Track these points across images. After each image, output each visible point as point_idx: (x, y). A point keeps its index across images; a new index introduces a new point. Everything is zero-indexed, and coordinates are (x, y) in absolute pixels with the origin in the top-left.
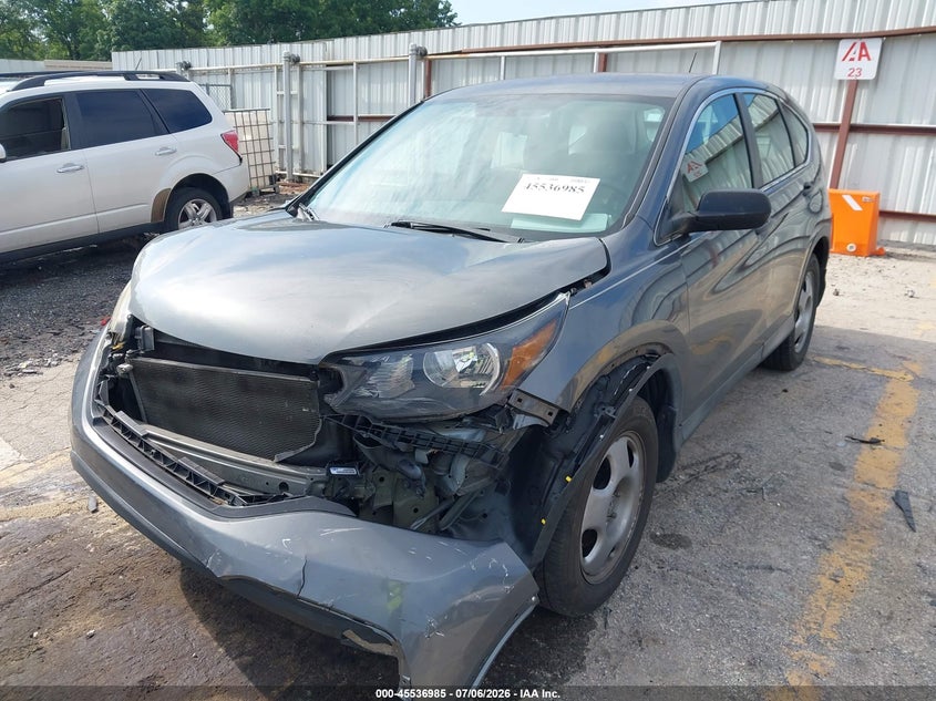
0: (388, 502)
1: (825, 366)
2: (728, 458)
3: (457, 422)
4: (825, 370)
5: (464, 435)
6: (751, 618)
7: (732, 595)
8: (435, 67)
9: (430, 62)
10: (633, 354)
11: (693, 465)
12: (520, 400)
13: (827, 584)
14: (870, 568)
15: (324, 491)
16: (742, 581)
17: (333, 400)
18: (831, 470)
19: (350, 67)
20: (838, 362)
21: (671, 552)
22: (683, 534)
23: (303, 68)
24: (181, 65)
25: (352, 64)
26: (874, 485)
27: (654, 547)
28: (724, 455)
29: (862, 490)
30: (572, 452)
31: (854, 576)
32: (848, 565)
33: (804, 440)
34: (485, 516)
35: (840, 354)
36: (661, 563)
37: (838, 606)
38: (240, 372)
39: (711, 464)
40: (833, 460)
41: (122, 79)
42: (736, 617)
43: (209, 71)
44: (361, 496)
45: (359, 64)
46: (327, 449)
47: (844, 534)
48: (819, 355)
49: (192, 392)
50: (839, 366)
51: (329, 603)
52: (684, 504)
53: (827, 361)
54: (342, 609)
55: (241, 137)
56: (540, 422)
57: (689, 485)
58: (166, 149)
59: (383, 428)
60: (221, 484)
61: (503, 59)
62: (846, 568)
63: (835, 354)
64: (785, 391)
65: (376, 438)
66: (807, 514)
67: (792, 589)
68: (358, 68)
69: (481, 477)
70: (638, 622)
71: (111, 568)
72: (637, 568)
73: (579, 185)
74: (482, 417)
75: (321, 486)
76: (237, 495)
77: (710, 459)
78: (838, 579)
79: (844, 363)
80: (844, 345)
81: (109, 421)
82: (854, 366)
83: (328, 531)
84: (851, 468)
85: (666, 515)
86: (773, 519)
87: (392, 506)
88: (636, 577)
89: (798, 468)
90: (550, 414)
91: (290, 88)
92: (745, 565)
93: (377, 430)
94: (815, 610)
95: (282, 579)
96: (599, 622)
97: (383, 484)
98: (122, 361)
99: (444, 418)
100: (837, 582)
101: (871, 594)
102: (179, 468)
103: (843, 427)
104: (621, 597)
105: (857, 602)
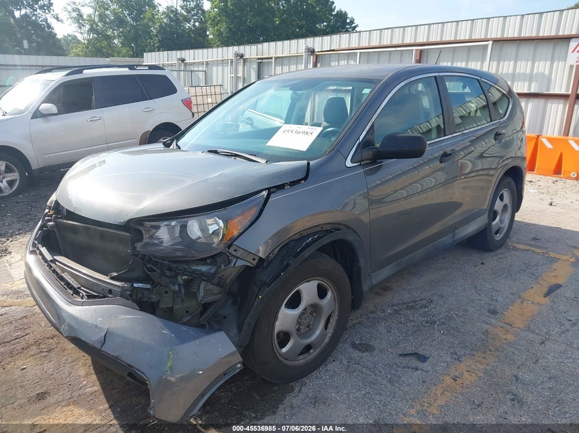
0: (171, 305)
1: (518, 250)
2: (424, 302)
3: (203, 261)
4: (516, 252)
5: (204, 268)
6: (389, 396)
7: (385, 382)
8: (319, 59)
9: (317, 56)
10: (319, 229)
11: (399, 304)
12: (235, 250)
13: (448, 380)
14: (482, 375)
15: (131, 295)
16: (395, 375)
17: (139, 246)
18: (488, 314)
19: (271, 60)
20: (528, 248)
21: (360, 354)
22: (372, 344)
23: (245, 61)
24: (180, 60)
25: (272, 58)
26: (511, 325)
27: (351, 350)
28: (422, 300)
29: (502, 327)
30: (265, 283)
31: (468, 378)
32: (468, 371)
33: (479, 295)
34: (225, 317)
35: (533, 243)
36: (350, 360)
37: (448, 394)
38: (100, 229)
39: (411, 305)
40: (492, 307)
41: (127, 69)
42: (380, 395)
43: (194, 63)
44: (153, 301)
45: (276, 58)
46: (137, 274)
47: (475, 353)
48: (517, 243)
49: (81, 239)
50: (528, 250)
51: (115, 355)
52: (382, 328)
53: (521, 247)
54: (123, 359)
55: (194, 102)
56: (249, 264)
57: (391, 316)
58: (149, 108)
59: (158, 262)
60: (79, 288)
61: (358, 54)
62: (465, 373)
63: (530, 242)
64: (482, 264)
65: (154, 267)
66: (457, 339)
67: (424, 382)
68: (275, 60)
69: (218, 294)
70: (320, 391)
71: (48, 336)
72: (334, 361)
73: (311, 131)
74: (213, 259)
75: (129, 293)
76: (84, 294)
77: (412, 302)
78: (457, 379)
79: (532, 249)
80: (538, 237)
81: (38, 252)
82: (538, 250)
83: (123, 317)
84: (502, 313)
85: (368, 332)
86: (434, 340)
87: (172, 308)
88: (332, 366)
89: (466, 311)
90: (254, 259)
91: (236, 72)
92: (402, 366)
93: (156, 264)
94: (432, 395)
95: (94, 339)
96: (297, 389)
97: (167, 295)
98: (50, 221)
99: (194, 259)
100: (455, 380)
101: (474, 390)
102: (62, 279)
103: (510, 288)
104: (317, 376)
105: (461, 394)
